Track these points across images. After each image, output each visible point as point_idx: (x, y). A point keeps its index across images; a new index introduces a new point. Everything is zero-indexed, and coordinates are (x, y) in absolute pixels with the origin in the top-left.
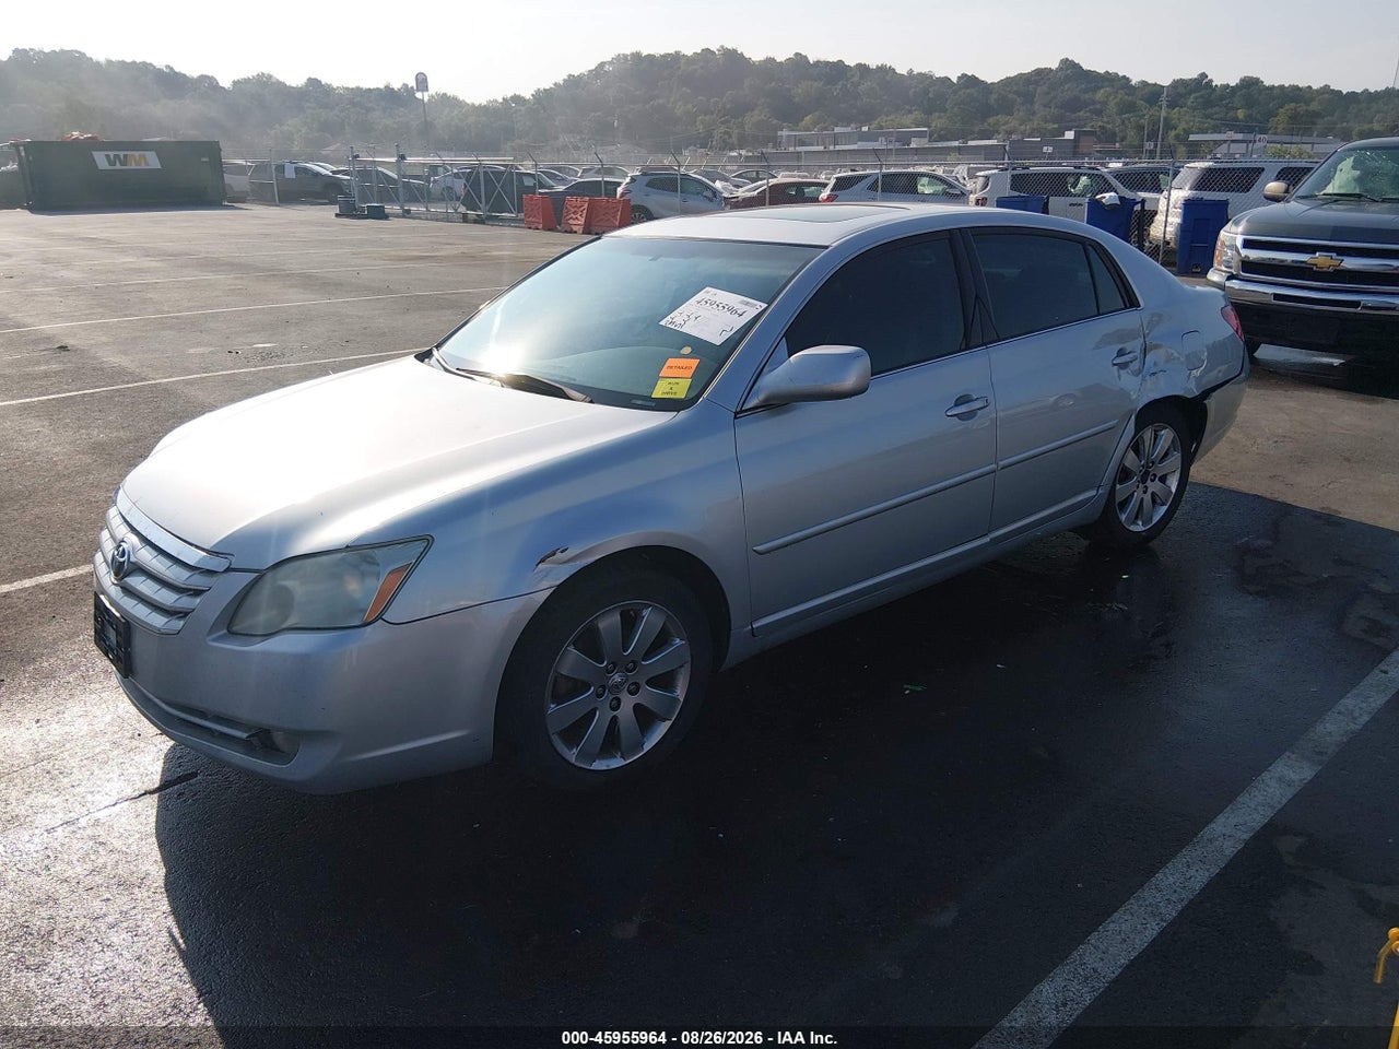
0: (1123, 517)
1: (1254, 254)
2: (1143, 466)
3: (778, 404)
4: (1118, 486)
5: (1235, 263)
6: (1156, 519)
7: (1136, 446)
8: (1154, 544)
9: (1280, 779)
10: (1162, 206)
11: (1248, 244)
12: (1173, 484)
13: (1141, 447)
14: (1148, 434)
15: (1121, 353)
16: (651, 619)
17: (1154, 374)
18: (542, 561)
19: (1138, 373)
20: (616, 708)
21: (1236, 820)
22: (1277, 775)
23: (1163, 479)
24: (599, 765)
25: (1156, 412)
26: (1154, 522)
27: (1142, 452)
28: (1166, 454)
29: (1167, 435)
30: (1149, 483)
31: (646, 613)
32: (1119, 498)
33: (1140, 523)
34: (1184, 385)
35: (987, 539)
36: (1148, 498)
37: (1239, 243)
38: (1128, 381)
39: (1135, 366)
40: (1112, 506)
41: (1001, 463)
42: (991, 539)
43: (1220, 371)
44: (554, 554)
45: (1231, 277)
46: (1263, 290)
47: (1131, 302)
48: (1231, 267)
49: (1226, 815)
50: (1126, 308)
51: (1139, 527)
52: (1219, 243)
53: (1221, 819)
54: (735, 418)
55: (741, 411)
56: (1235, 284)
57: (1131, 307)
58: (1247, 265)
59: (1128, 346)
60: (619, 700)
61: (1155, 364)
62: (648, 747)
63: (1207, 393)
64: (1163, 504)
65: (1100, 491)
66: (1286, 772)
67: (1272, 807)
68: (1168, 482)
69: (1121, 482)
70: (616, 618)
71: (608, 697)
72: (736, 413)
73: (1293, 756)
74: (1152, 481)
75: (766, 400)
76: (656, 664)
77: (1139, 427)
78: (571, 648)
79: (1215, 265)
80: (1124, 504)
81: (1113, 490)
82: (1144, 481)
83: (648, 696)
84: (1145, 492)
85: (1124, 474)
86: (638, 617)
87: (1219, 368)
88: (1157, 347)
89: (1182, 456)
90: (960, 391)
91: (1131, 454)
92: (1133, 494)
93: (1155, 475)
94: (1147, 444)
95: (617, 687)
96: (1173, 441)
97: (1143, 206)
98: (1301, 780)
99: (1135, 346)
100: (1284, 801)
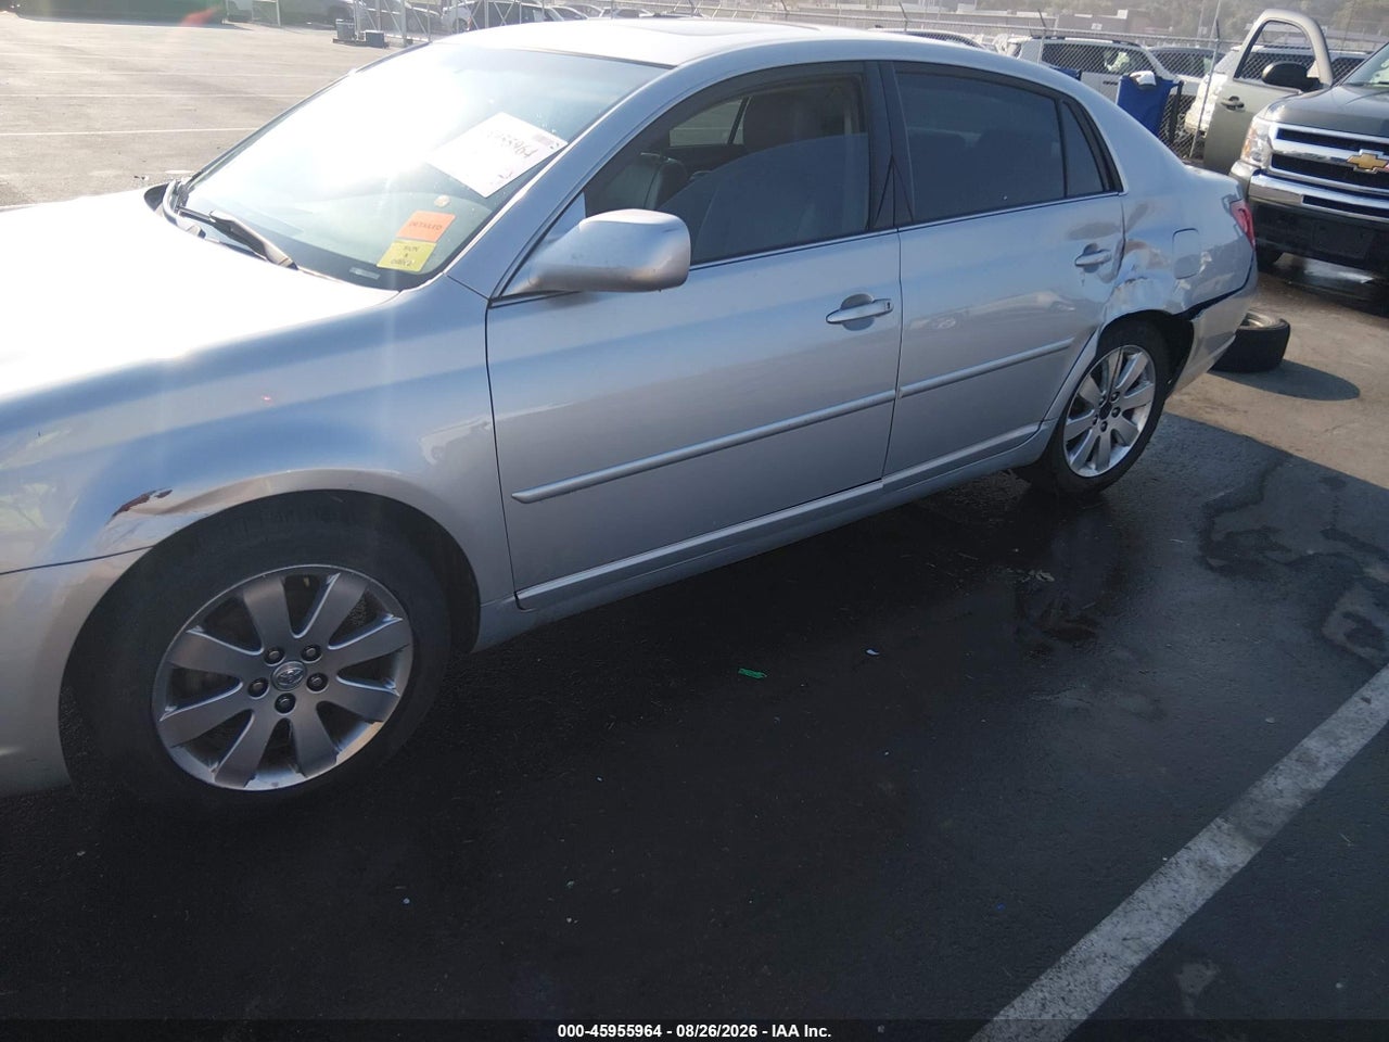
0: (1072, 459)
1: (1288, 148)
2: (1104, 397)
3: (565, 291)
4: (1069, 421)
5: (1265, 157)
6: (1114, 462)
7: (1097, 372)
8: (1110, 492)
9: (1202, 865)
10: (1201, 92)
11: (1283, 135)
12: (1141, 422)
13: (1105, 374)
14: (1114, 359)
15: (1089, 250)
16: (341, 588)
17: (1131, 281)
18: (125, 508)
19: (1109, 278)
20: (289, 708)
21: (1127, 929)
22: (1197, 857)
23: (1129, 414)
24: (260, 784)
25: (1126, 331)
26: (1111, 467)
27: (1104, 380)
28: (1136, 384)
29: (1139, 360)
30: (1109, 418)
31: (333, 580)
32: (1068, 436)
33: (1093, 466)
34: (1170, 296)
35: (878, 486)
36: (1106, 436)
37: (1273, 134)
38: (1093, 288)
39: (1106, 269)
40: (1056, 445)
41: (904, 389)
42: (884, 486)
43: (1217, 283)
44: (145, 498)
45: (1258, 172)
46: (1293, 190)
47: (1112, 184)
48: (1259, 161)
49: (1115, 919)
50: (1104, 191)
51: (1091, 472)
52: (1250, 132)
53: (1106, 926)
54: (489, 307)
55: (500, 298)
56: (1261, 181)
57: (1110, 191)
58: (1279, 160)
59: (1101, 242)
60: (292, 700)
61: (1134, 268)
62: (342, 757)
63: (1196, 310)
64: (1125, 445)
65: (1043, 427)
66: (1211, 852)
67: (1181, 910)
68: (1135, 418)
69: (1074, 415)
70: (276, 589)
71: (271, 695)
72: (491, 300)
73: (1226, 826)
74: (1115, 415)
75: (539, 284)
76: (354, 647)
77: (1104, 348)
78: (197, 632)
79: (1243, 157)
80: (1074, 444)
81: (1060, 426)
82: (1103, 414)
83: (344, 690)
84: (1104, 430)
85: (1077, 406)
86: (318, 584)
87: (1219, 278)
88: (1138, 246)
89: (1157, 386)
90: (850, 288)
91: (1090, 382)
92: (1087, 432)
93: (1118, 409)
94: (1112, 369)
95: (290, 680)
96: (1146, 368)
97: (1180, 91)
98: (1228, 869)
99: (1109, 243)
100: (1200, 902)
